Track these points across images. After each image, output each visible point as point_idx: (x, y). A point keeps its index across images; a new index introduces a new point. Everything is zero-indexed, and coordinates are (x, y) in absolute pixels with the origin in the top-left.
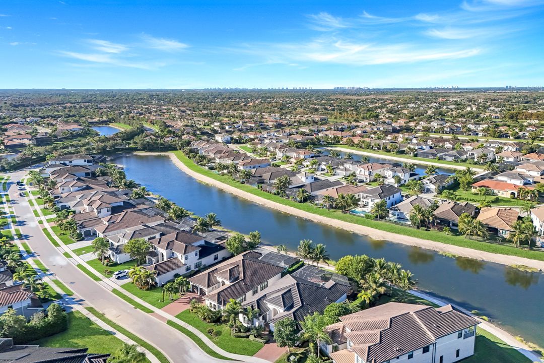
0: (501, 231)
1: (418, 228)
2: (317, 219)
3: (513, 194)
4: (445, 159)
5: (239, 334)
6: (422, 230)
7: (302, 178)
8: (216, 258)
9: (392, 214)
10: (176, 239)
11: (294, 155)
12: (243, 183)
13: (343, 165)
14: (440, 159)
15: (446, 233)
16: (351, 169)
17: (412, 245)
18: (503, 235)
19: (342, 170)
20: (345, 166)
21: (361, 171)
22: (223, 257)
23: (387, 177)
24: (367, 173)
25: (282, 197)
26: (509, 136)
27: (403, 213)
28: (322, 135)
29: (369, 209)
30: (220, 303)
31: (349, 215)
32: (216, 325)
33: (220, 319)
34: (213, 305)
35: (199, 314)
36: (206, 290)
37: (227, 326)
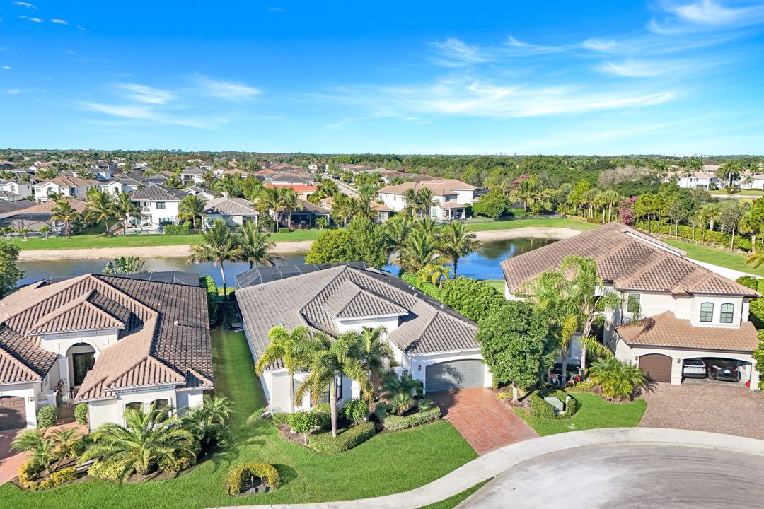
1: (275, 230)
6: (284, 232)
29: (155, 226)
30: (191, 381)
31: (125, 237)
32: (224, 464)
33: (214, 442)
34: (147, 410)
35: (91, 473)
36: (27, 394)
37: (262, 443)
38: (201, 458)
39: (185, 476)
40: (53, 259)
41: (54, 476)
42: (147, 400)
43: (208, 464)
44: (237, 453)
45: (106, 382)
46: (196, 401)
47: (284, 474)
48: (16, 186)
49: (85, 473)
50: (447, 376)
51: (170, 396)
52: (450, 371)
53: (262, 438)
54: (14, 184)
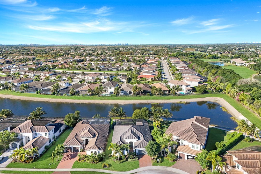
0: (165, 91)
1: (136, 96)
2: (87, 102)
3: (152, 79)
4: (112, 70)
5: (122, 161)
6: (138, 97)
7: (62, 84)
8: (60, 131)
9: (121, 93)
10: (34, 125)
11: (42, 74)
12: (23, 92)
13: (76, 76)
14: (111, 70)
15: (148, 96)
16: (81, 78)
17: (139, 103)
18: (166, 93)
19: (76, 79)
20: (77, 76)
21: (88, 77)
22: (63, 129)
23: (102, 79)
24: (91, 78)
25: (57, 95)
26: (125, 61)
27: (126, 91)
28: (44, 65)
29: (109, 93)
30: (100, 149)
31: (102, 97)
32: (103, 163)
33: (103, 159)
34: (94, 153)
35: (86, 161)
36: (79, 147)
37: (109, 160)
38: (100, 161)
39: (98, 164)
40: (87, 103)
41: (82, 161)
42: (94, 151)
43: (101, 162)
44: (105, 161)
45: (89, 148)
46: (100, 152)
47: (110, 165)
48: (81, 76)
49: (85, 161)
50: (143, 152)
51: (97, 151)
52: (143, 151)
53: (110, 159)
54: (80, 76)
